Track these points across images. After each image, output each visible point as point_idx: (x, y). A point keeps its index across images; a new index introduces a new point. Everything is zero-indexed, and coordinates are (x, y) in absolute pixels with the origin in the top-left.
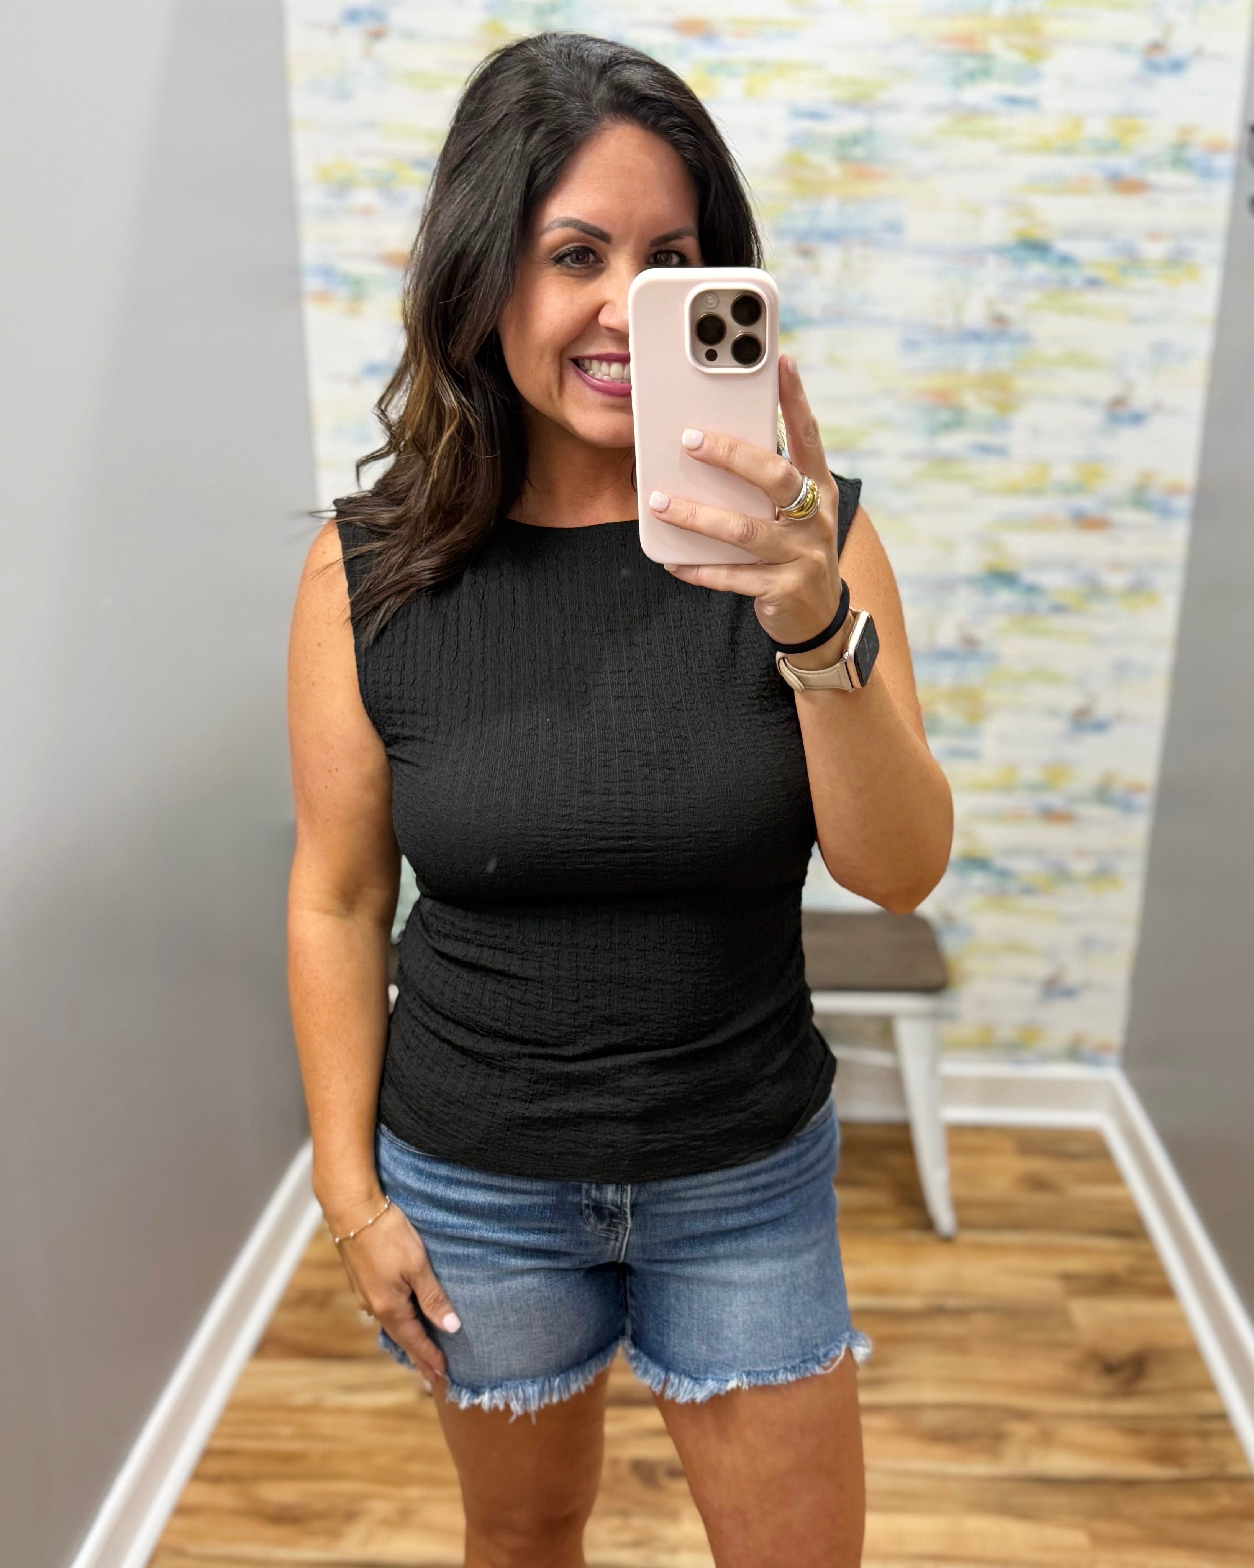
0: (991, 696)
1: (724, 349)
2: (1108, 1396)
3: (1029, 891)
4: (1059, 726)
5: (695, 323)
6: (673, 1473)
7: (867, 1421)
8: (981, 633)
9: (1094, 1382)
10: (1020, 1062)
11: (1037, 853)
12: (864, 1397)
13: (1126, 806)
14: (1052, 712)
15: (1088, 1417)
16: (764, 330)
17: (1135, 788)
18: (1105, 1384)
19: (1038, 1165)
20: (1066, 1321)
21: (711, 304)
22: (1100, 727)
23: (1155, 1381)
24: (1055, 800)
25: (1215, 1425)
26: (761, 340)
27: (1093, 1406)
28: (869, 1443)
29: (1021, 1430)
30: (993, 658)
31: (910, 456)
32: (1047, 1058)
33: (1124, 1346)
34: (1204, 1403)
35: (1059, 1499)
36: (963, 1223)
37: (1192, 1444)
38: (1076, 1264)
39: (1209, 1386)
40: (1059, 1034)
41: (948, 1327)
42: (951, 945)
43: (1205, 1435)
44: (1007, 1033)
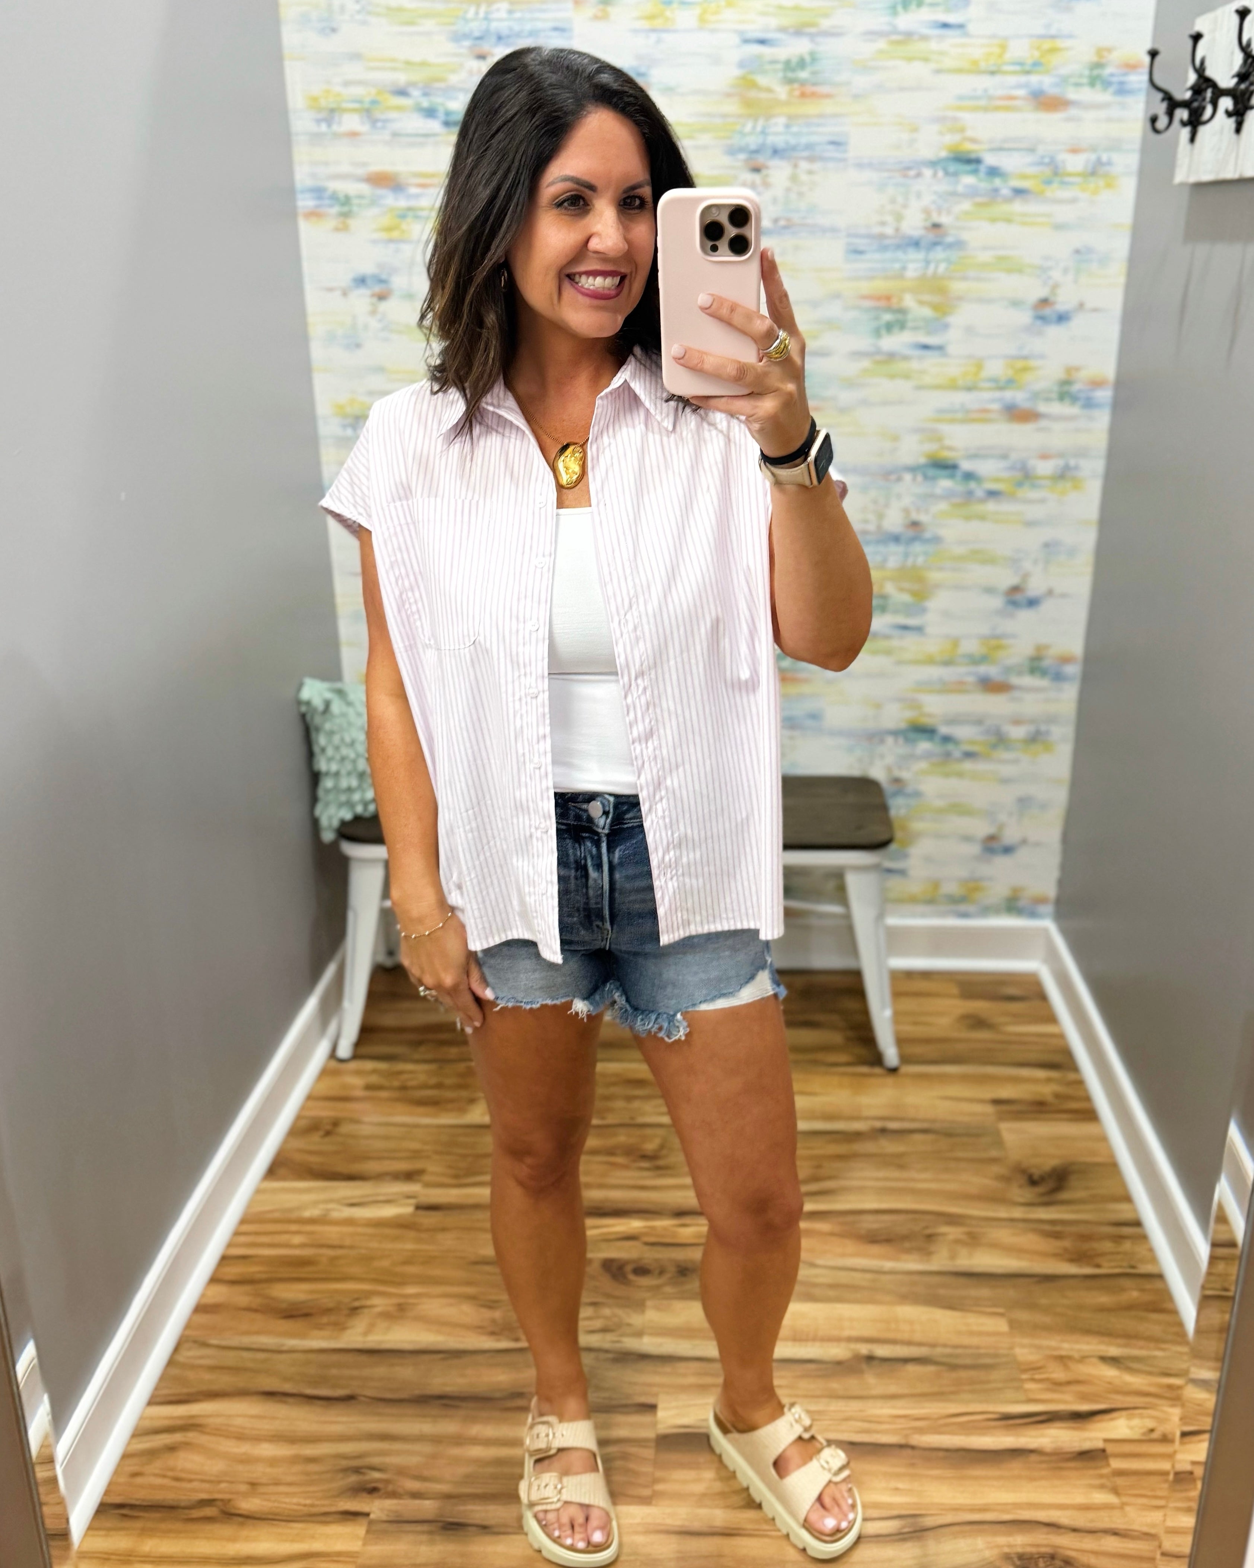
0: (934, 576)
1: (721, 244)
2: (1033, 1204)
3: (970, 755)
4: (995, 602)
8: (925, 517)
9: (1020, 1192)
10: (965, 915)
11: (979, 721)
13: (1057, 676)
14: (990, 590)
15: (1012, 1222)
16: (751, 231)
17: (1066, 660)
18: (1029, 1194)
19: (977, 1006)
20: (999, 1142)
21: (715, 213)
22: (1032, 603)
23: (1074, 1192)
24: (993, 671)
25: (1129, 1231)
26: (749, 238)
27: (1018, 1213)
29: (952, 1232)
30: (937, 540)
31: (857, 355)
32: (987, 911)
33: (1048, 1163)
34: (1122, 1211)
35: (984, 1292)
36: (905, 1059)
37: (1108, 1246)
38: (1006, 1092)
39: (1127, 1198)
40: (999, 891)
41: (889, 1146)
42: (898, 807)
43: (1119, 1239)
44: (951, 888)
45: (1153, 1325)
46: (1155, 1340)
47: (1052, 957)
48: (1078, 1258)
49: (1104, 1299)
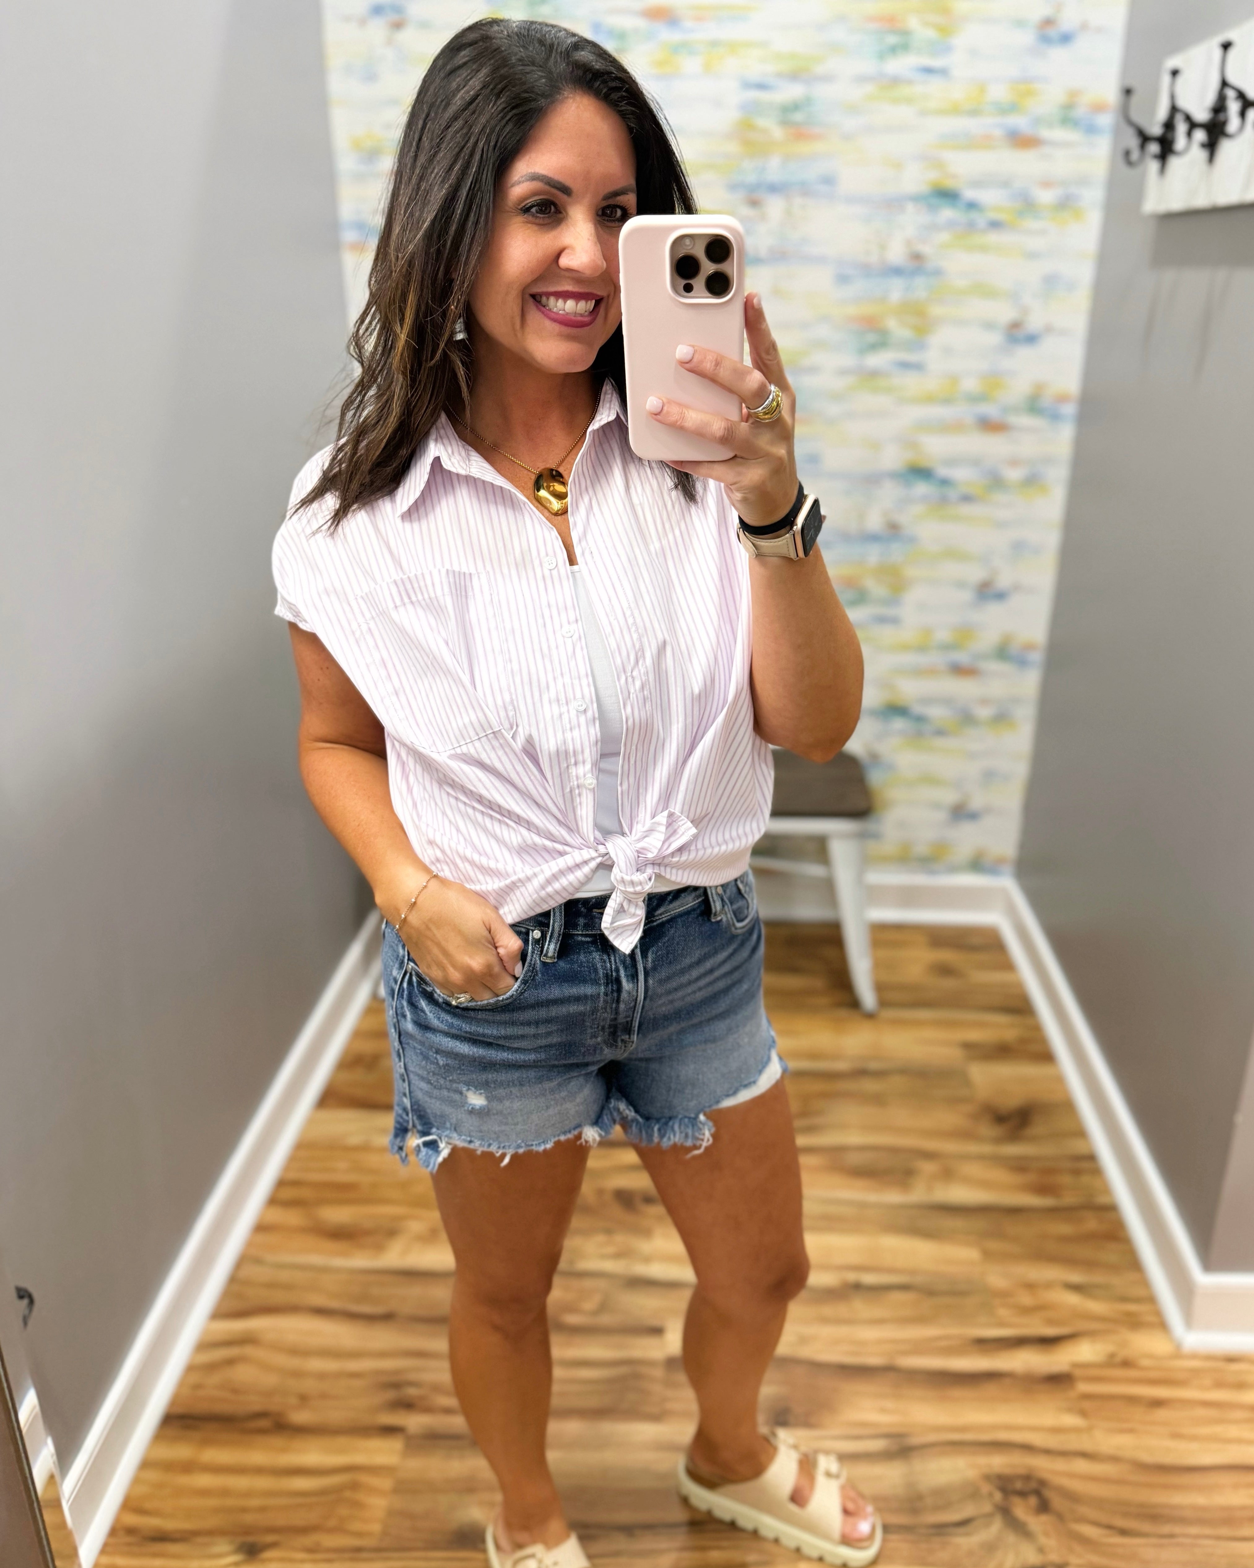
0: (911, 572)
1: (699, 283)
2: (998, 1141)
3: (940, 732)
4: (967, 596)
5: (675, 261)
6: (648, 1200)
7: (804, 1160)
8: (903, 519)
9: (987, 1129)
10: (932, 872)
11: (947, 701)
12: (801, 1141)
13: (1021, 662)
14: (961, 584)
15: (981, 1158)
16: (732, 268)
17: (1029, 647)
18: (996, 1131)
19: (946, 956)
20: (966, 1082)
21: (689, 246)
22: (1001, 596)
23: (1038, 1128)
24: (962, 657)
25: (1085, 1165)
26: (731, 277)
27: (987, 1149)
28: (806, 1178)
29: (928, 1167)
30: (912, 540)
31: (843, 372)
32: (954, 869)
33: (1012, 1100)
34: (1077, 1147)
35: (957, 1223)
36: (883, 1003)
37: (1066, 1180)
38: (975, 1035)
39: (1081, 1133)
40: (964, 850)
41: (870, 1086)
42: (875, 778)
43: (1077, 1172)
44: (921, 849)
45: (1110, 1254)
46: (1114, 1268)
47: (1012, 912)
48: (1042, 1189)
49: (1064, 1228)
